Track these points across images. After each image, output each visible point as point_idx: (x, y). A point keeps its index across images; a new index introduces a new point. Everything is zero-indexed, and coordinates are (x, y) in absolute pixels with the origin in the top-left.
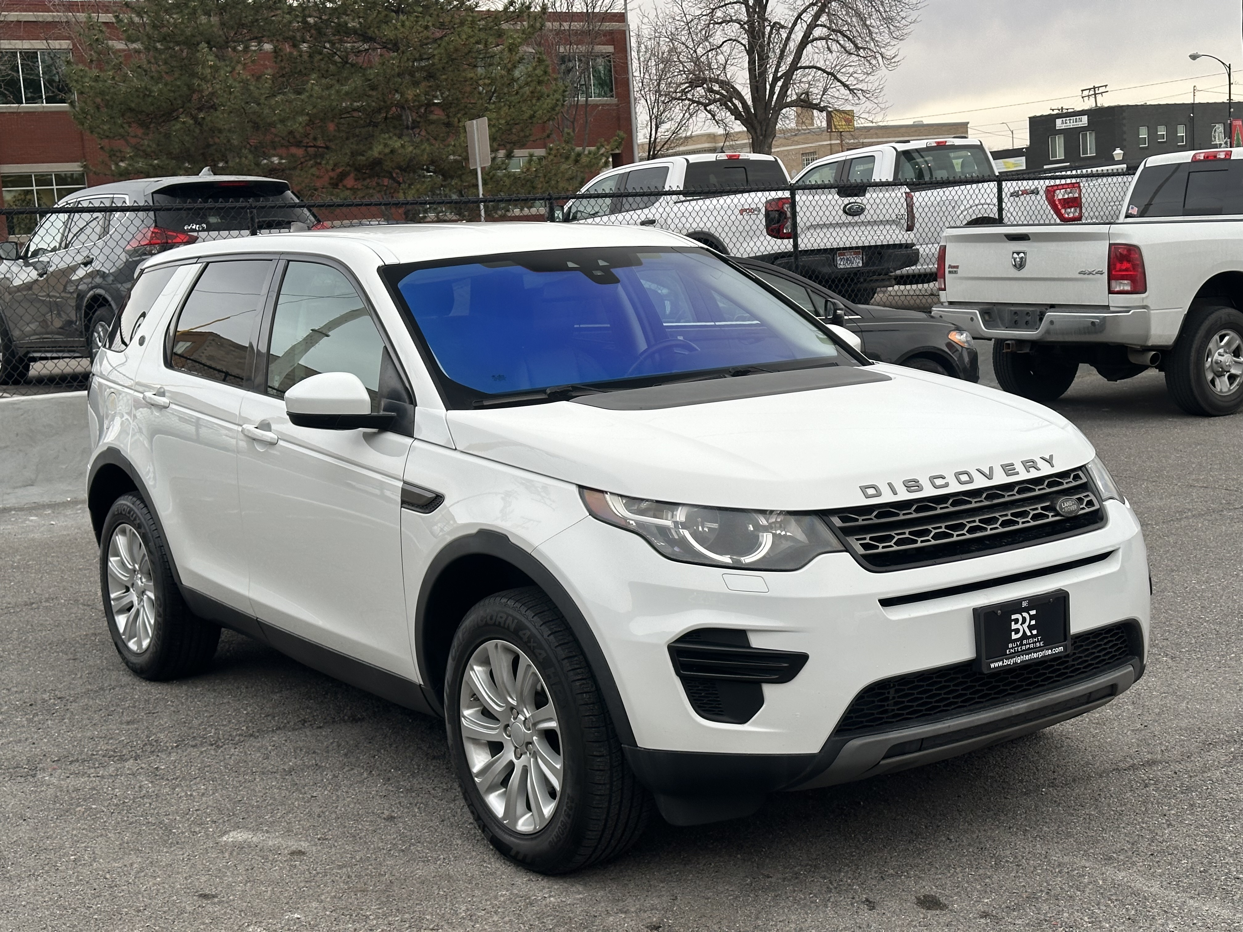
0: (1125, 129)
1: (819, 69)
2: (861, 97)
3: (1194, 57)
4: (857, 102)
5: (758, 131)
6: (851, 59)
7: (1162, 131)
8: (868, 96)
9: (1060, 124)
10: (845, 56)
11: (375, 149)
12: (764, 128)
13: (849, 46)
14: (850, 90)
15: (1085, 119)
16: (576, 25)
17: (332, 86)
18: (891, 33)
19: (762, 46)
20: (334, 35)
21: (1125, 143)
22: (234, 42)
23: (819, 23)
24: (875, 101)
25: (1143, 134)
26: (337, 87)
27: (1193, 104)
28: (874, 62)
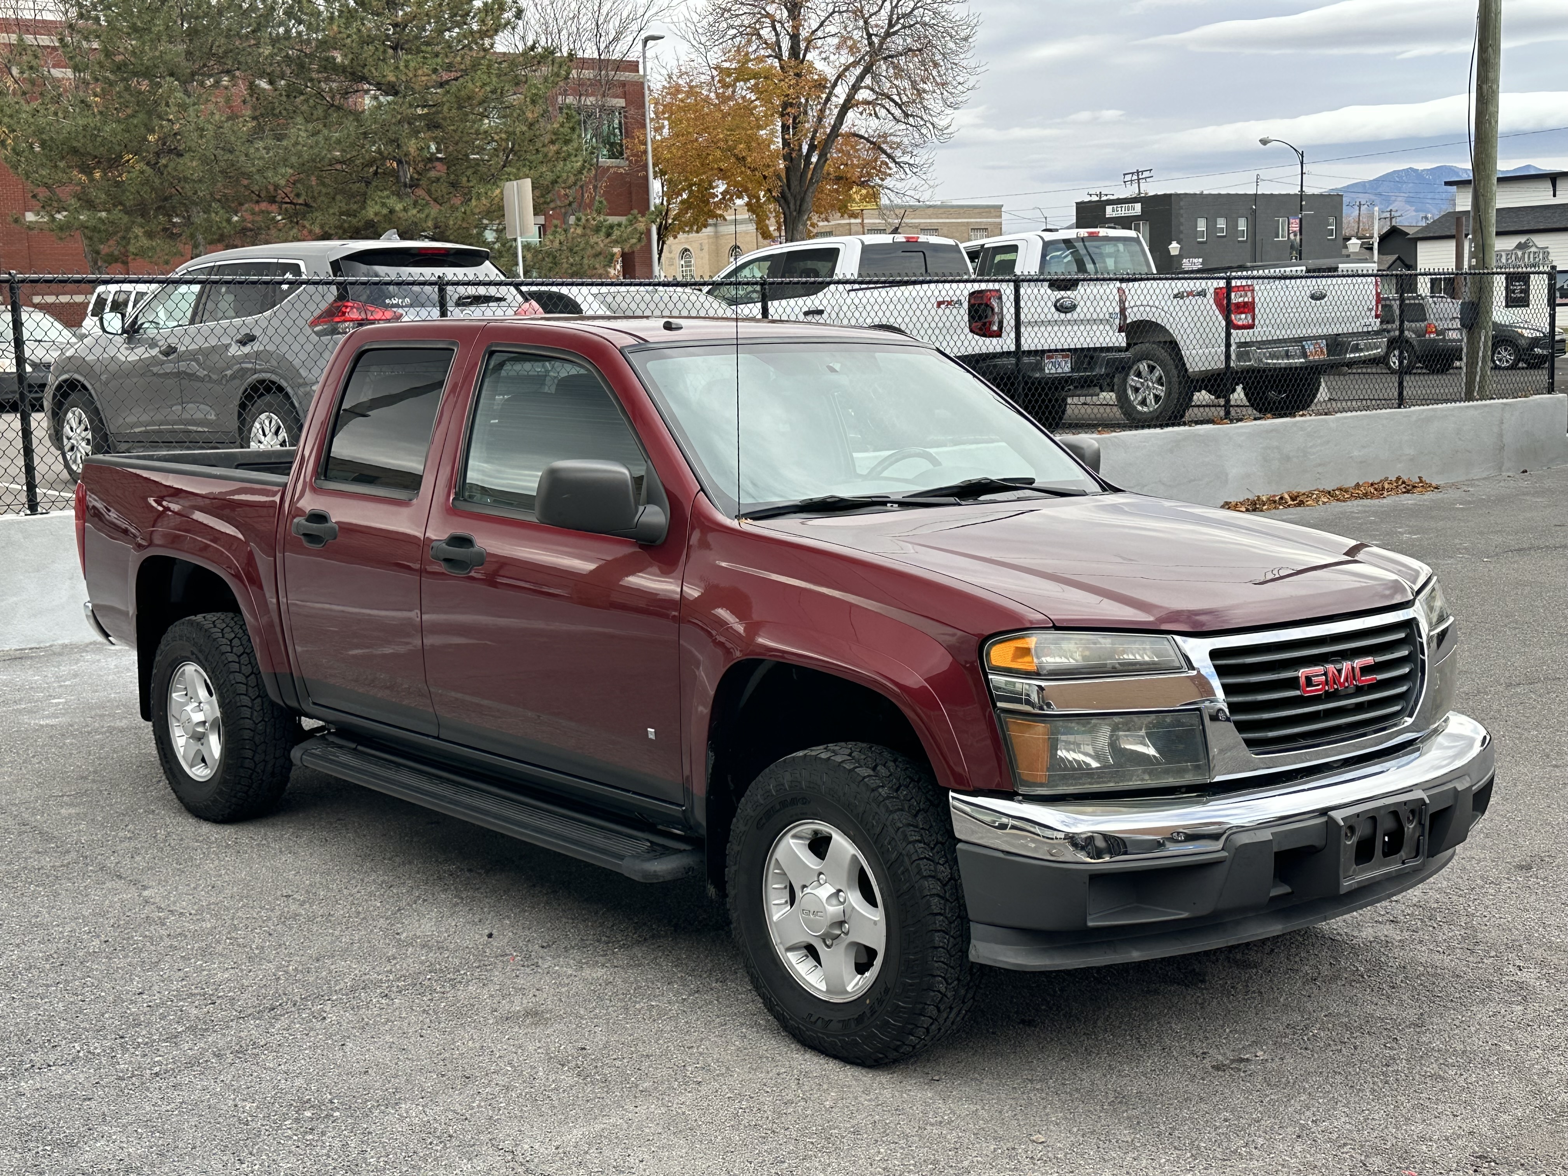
0: (1182, 220)
1: (862, 137)
2: (907, 170)
3: (1264, 142)
4: (903, 176)
5: (792, 206)
6: (897, 127)
7: (1221, 223)
8: (915, 170)
9: (1109, 211)
10: (894, 123)
11: (369, 209)
12: (798, 203)
13: (897, 112)
14: (896, 163)
15: (1138, 207)
16: (588, 74)
17: (319, 132)
18: (944, 101)
19: (798, 109)
20: (319, 72)
21: (1181, 236)
22: (202, 75)
23: (863, 84)
24: (924, 177)
25: (1202, 225)
26: (326, 132)
27: (1256, 195)
28: (924, 131)
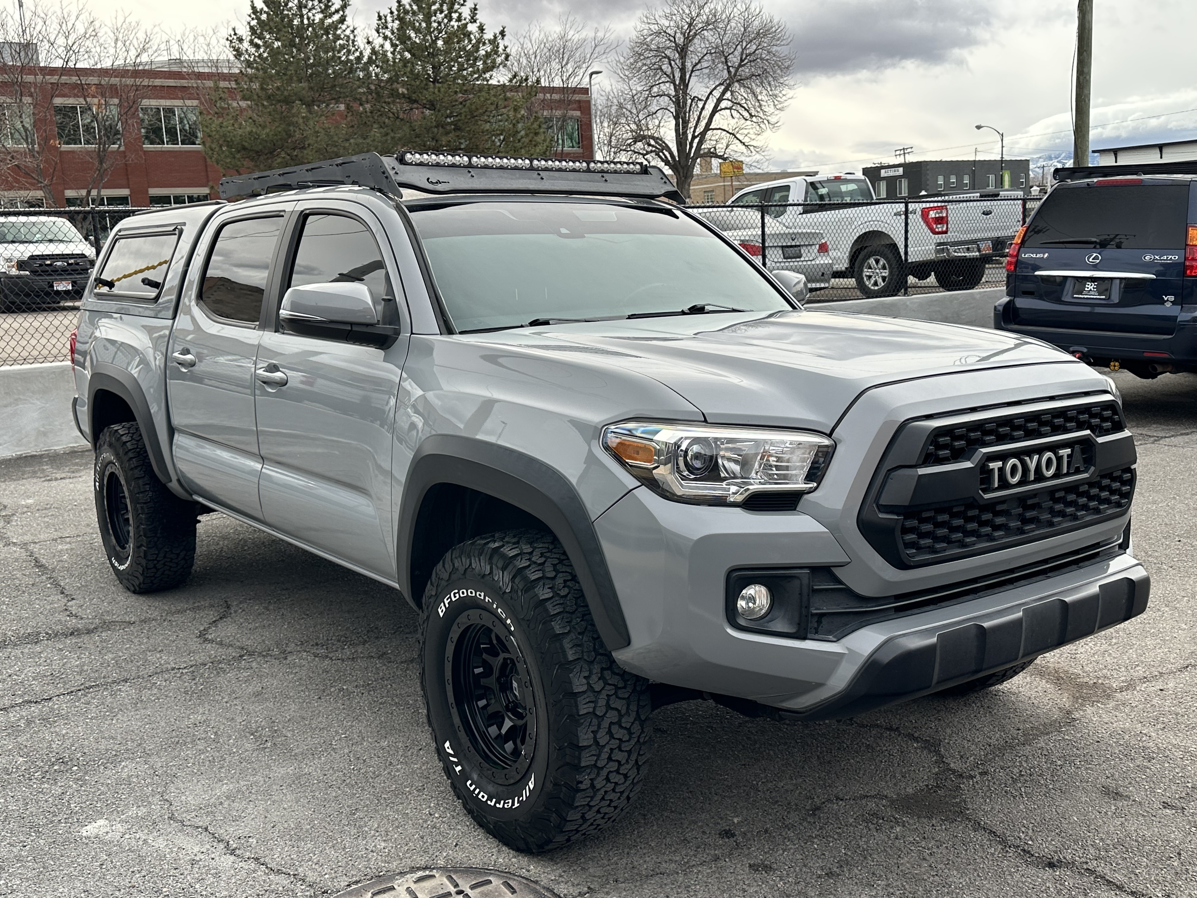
0: (928, 177)
1: (724, 130)
2: (752, 151)
3: (979, 127)
4: (749, 154)
5: (681, 174)
6: (747, 124)
7: (953, 179)
8: (757, 150)
10: (744, 121)
12: (685, 172)
13: (746, 114)
14: (745, 146)
16: (556, 97)
17: (387, 134)
18: (775, 105)
19: (685, 114)
20: (389, 98)
21: (928, 187)
22: (319, 101)
23: (725, 98)
25: (941, 180)
26: (392, 134)
27: (975, 161)
28: (762, 126)
